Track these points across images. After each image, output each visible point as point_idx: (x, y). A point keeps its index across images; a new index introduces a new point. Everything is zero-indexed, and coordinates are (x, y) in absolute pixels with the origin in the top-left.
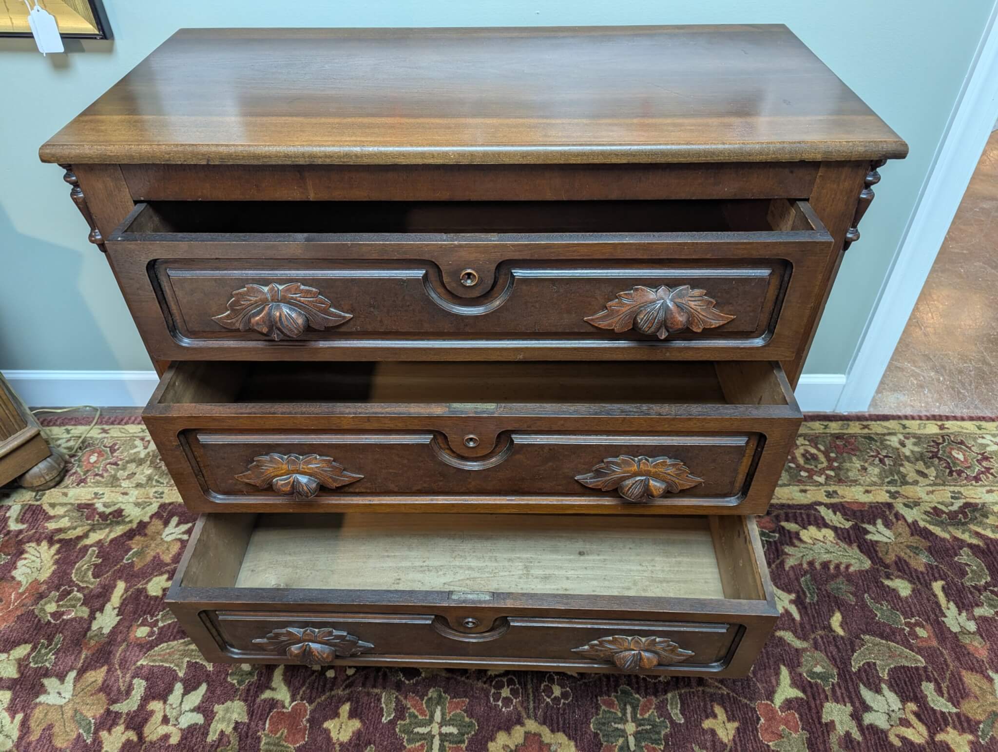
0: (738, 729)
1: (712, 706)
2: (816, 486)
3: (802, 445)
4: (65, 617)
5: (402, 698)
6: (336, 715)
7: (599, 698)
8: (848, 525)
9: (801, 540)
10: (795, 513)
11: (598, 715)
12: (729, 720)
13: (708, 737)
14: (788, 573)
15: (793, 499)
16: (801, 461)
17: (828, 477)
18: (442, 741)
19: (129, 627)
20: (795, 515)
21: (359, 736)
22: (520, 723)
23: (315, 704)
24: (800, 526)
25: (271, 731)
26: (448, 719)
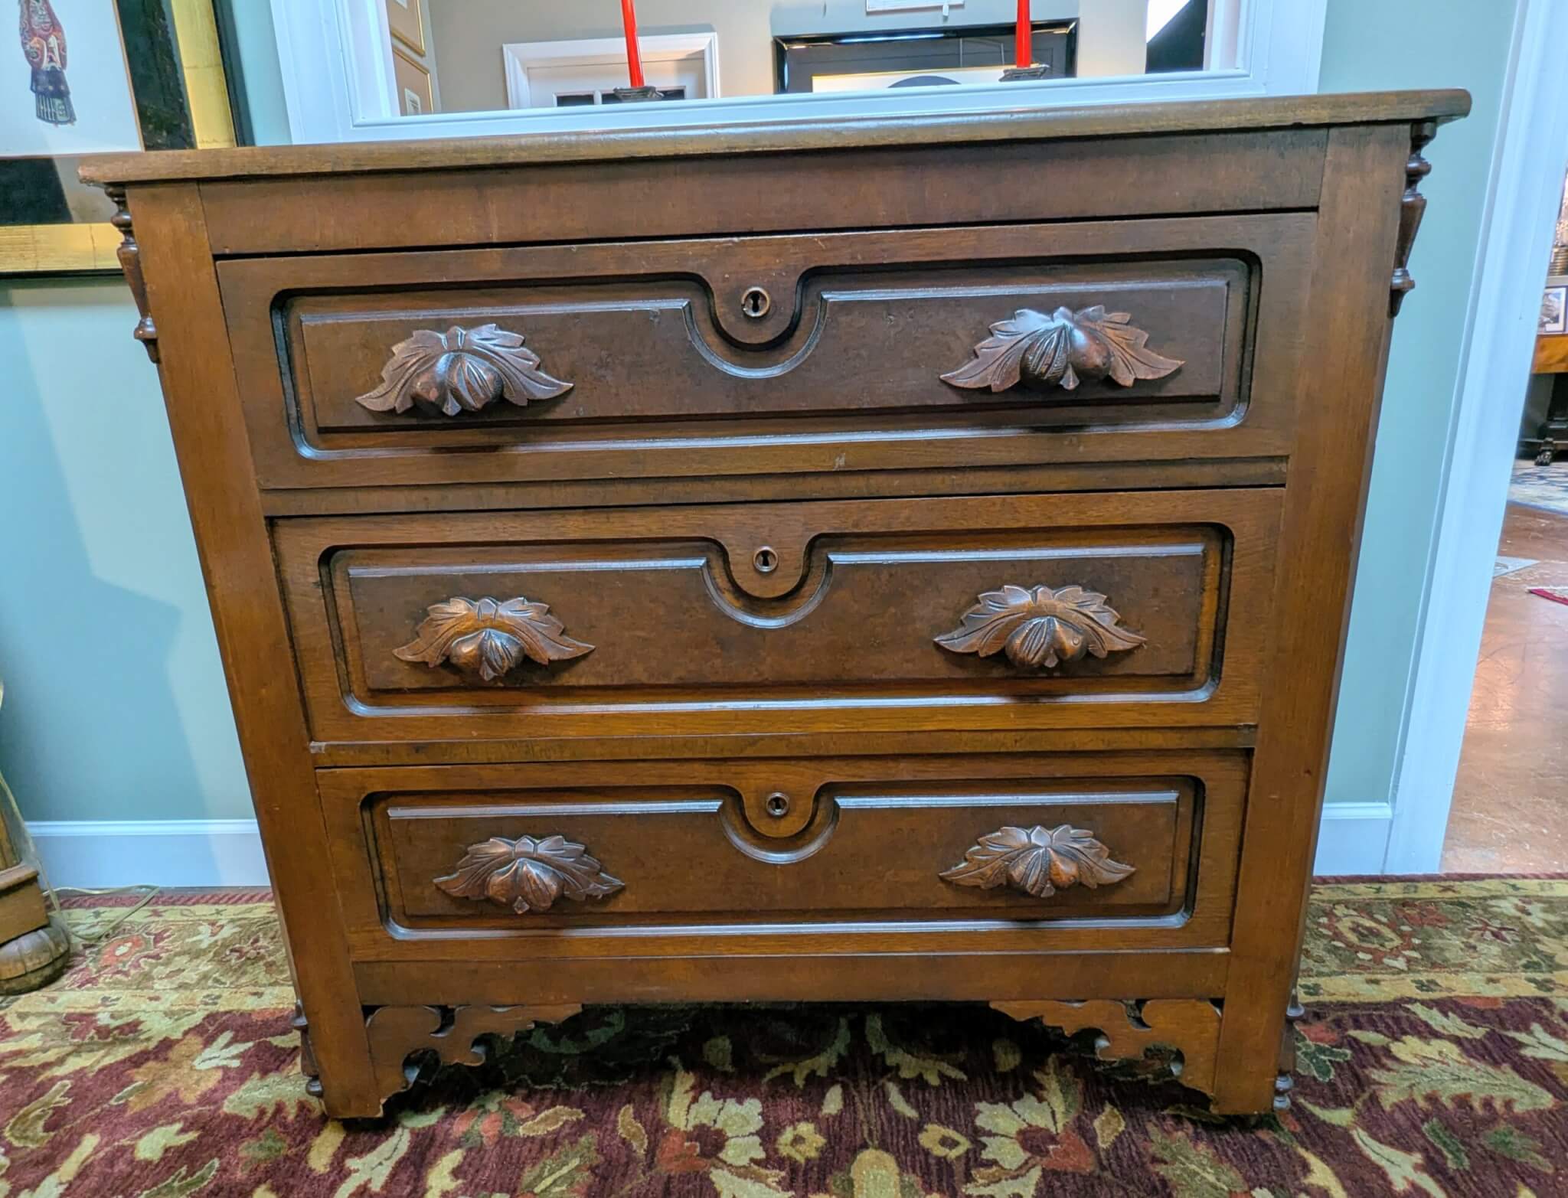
2: (1393, 974)
3: (1346, 916)
8: (1479, 1033)
9: (1397, 1059)
10: (1370, 1014)
14: (1391, 1114)
15: (1358, 994)
16: (1353, 938)
17: (1409, 960)
20: (1371, 1018)
24: (1385, 1035)
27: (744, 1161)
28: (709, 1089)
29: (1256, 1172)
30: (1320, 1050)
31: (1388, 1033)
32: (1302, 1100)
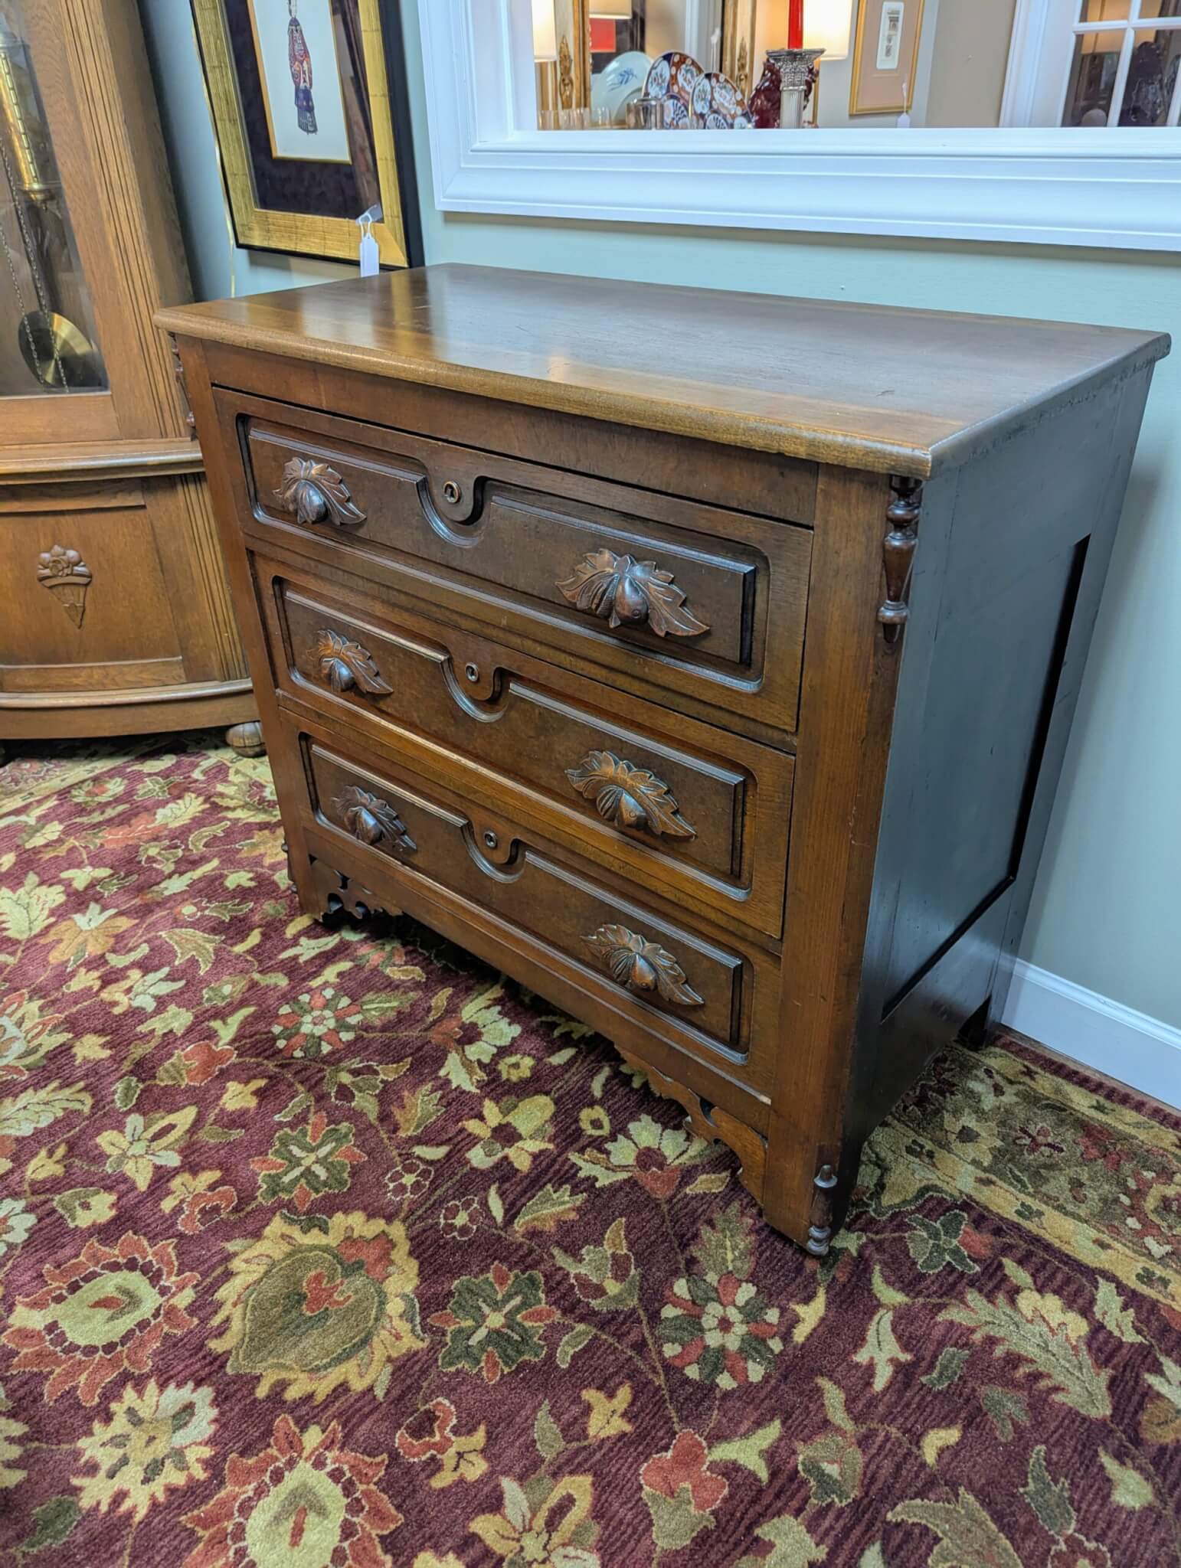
0: (624, 1434)
1: (621, 1383)
2: (1135, 1252)
4: (154, 865)
5: (312, 1110)
6: (247, 1083)
7: (496, 1262)
8: (1131, 1338)
9: (1012, 1302)
10: (1049, 1261)
11: (476, 1277)
12: (623, 1415)
13: (575, 1410)
14: (936, 1324)
15: (1068, 1243)
16: (1150, 1205)
18: (302, 1175)
19: (184, 900)
20: (1044, 1264)
21: (243, 1115)
22: (389, 1219)
23: (241, 1060)
24: (1035, 1282)
25: (185, 1056)
26: (330, 1160)
27: (473, 1058)
28: (503, 1006)
29: (765, 1276)
30: (955, 1252)
31: (1039, 1283)
32: (877, 1268)
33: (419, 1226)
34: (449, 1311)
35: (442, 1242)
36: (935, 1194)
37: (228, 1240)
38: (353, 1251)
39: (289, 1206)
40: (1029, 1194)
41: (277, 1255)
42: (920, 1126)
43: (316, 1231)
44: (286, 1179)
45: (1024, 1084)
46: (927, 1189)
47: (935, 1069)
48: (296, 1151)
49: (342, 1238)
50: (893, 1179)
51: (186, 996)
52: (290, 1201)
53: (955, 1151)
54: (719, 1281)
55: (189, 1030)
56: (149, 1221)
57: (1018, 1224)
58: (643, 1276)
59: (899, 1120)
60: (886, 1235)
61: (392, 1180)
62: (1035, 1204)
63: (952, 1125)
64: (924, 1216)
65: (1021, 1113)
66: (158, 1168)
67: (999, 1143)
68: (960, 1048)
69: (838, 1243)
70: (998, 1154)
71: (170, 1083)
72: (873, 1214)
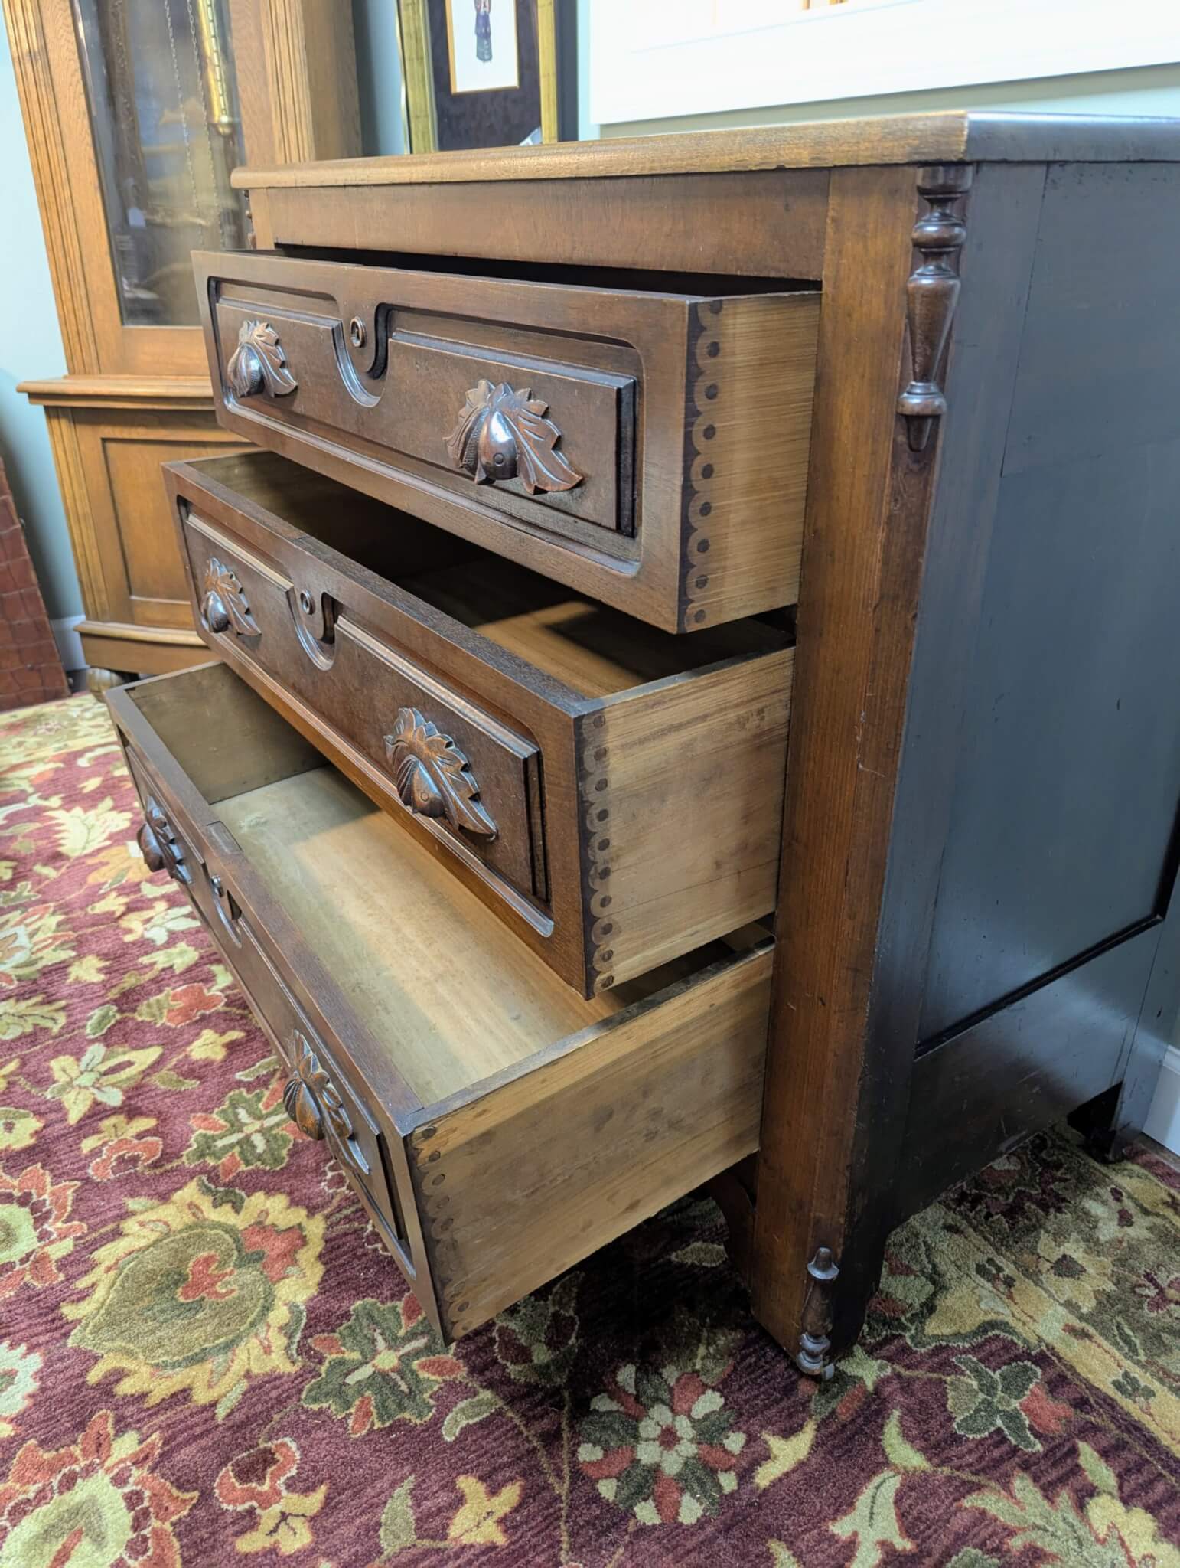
0: (493, 1547)
1: (512, 1479)
6: (223, 1033)
9: (1081, 1506)
10: (1147, 1461)
11: (383, 1303)
12: (500, 1521)
13: (443, 1498)
14: (960, 1509)
18: (238, 1143)
20: (1140, 1465)
21: (206, 1066)
22: (312, 1211)
23: (228, 1009)
24: (1121, 1488)
25: (174, 996)
26: (274, 1132)
29: (740, 1389)
30: (1012, 1417)
31: (1127, 1489)
32: (897, 1413)
33: (344, 1227)
34: (336, 1335)
35: (360, 1251)
36: (1002, 1334)
37: (132, 1196)
38: (258, 1239)
39: (213, 1176)
40: (1138, 1363)
41: (176, 1224)
42: (1002, 1243)
43: (227, 1207)
44: (220, 1144)
45: (1164, 1217)
46: (993, 1325)
47: (1041, 1174)
48: (243, 1114)
49: (253, 1221)
50: (948, 1302)
51: (200, 935)
52: (215, 1168)
53: (1046, 1285)
54: (678, 1380)
55: (189, 970)
56: (62, 1157)
57: (1113, 1400)
58: (582, 1350)
59: (975, 1229)
60: (921, 1373)
61: (332, 1169)
62: (1144, 1379)
63: (1048, 1248)
64: (980, 1360)
65: (1151, 1254)
66: (96, 1103)
67: (1110, 1287)
68: (1084, 1156)
69: (850, 1368)
70: (1105, 1301)
71: (148, 1019)
72: (909, 1341)
